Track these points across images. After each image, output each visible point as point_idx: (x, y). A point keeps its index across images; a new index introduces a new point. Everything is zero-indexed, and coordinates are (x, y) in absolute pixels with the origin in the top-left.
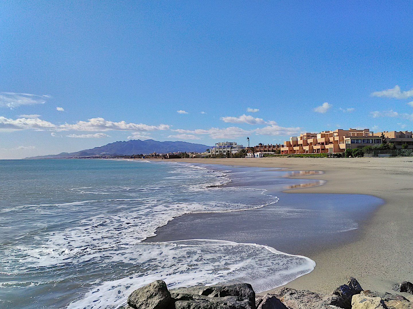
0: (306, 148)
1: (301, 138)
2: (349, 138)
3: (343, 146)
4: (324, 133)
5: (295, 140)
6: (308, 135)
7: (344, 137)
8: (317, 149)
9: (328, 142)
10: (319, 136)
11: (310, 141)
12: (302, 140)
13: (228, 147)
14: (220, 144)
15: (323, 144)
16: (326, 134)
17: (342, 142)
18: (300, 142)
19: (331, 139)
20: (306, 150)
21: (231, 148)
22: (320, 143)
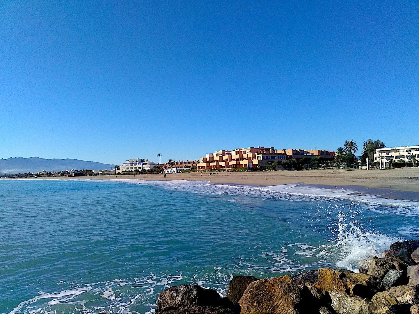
1: (217, 155)
2: (261, 155)
3: (255, 162)
4: (238, 150)
5: (211, 156)
6: (223, 152)
7: (256, 154)
8: (233, 165)
9: (242, 158)
10: (233, 153)
11: (225, 157)
12: (218, 157)
13: (140, 164)
14: (131, 160)
15: (237, 160)
16: (239, 151)
17: (254, 158)
18: (216, 158)
19: (245, 156)
20: (223, 165)
21: (143, 165)
22: (235, 159)
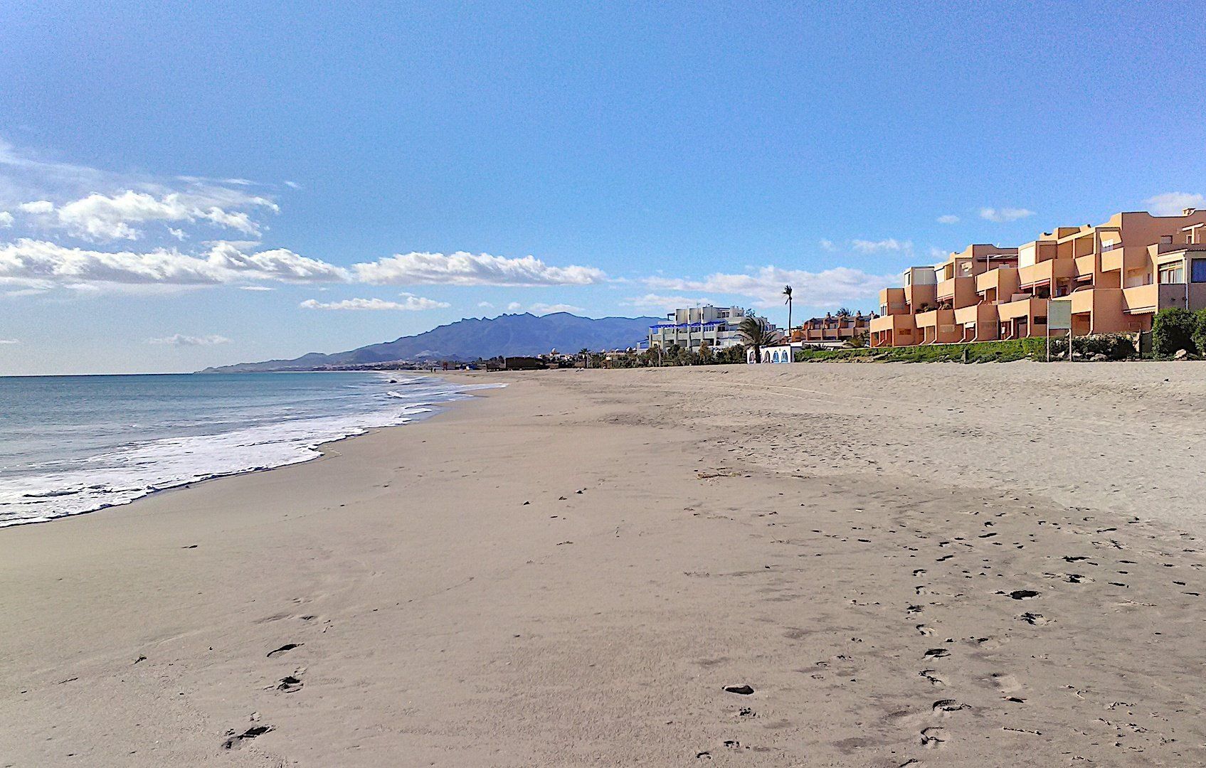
0: (967, 316)
1: (950, 270)
2: (1180, 255)
3: (1143, 298)
4: (1054, 237)
5: (924, 280)
6: (980, 256)
7: (1153, 250)
8: (1015, 319)
9: (1067, 283)
10: (1027, 256)
11: (987, 280)
12: (953, 279)
13: (709, 326)
14: (682, 313)
15: (1043, 292)
16: (1060, 242)
17: (1140, 278)
18: (946, 289)
19: (1086, 266)
20: (966, 326)
21: (720, 329)
22: (1029, 290)
